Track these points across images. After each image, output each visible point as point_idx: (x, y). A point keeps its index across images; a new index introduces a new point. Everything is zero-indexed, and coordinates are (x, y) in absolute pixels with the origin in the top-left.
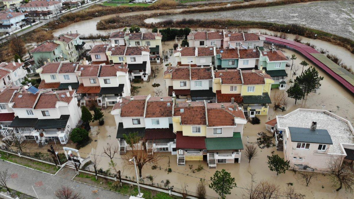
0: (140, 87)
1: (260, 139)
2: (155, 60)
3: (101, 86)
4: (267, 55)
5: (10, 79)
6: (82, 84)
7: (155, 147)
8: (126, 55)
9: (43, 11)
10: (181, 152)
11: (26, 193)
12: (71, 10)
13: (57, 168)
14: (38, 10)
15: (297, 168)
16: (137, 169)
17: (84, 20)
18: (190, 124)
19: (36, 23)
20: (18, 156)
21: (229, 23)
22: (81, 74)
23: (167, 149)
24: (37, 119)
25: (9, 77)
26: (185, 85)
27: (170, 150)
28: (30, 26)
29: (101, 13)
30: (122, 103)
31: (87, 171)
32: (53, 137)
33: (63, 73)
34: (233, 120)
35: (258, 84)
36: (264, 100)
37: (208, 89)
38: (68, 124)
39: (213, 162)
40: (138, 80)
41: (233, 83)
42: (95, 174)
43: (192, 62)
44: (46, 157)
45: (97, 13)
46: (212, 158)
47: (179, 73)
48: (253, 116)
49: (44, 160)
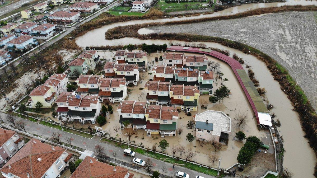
0: (132, 90)
1: (188, 124)
2: (142, 69)
3: (111, 92)
4: (203, 76)
5: (60, 85)
6: (101, 90)
7: (137, 127)
8: (125, 71)
9: (66, 20)
10: (149, 130)
11: (79, 147)
12: (86, 18)
13: (92, 135)
14: (63, 19)
15: (200, 140)
16: (128, 138)
17: (96, 28)
18: (153, 118)
19: (63, 31)
20: (72, 130)
21: (195, 38)
22: (101, 85)
23: (143, 128)
24: (80, 111)
25: (59, 84)
26: (155, 93)
27: (144, 129)
28: (59, 34)
29: (108, 23)
30: (122, 105)
31: (106, 137)
32: (88, 120)
33: (91, 84)
34: (172, 117)
35: (191, 95)
36: (194, 103)
37: (168, 95)
38: (96, 114)
39: (163, 135)
40: (131, 85)
41: (179, 94)
42: (110, 139)
43: (162, 76)
44: (86, 130)
45: (105, 22)
46: (163, 133)
47: (153, 86)
48: (189, 111)
49: (85, 131)
